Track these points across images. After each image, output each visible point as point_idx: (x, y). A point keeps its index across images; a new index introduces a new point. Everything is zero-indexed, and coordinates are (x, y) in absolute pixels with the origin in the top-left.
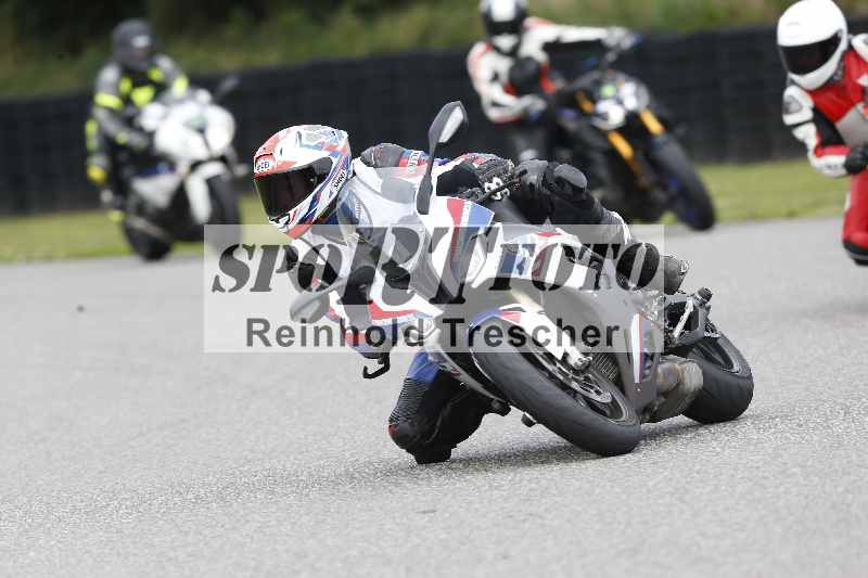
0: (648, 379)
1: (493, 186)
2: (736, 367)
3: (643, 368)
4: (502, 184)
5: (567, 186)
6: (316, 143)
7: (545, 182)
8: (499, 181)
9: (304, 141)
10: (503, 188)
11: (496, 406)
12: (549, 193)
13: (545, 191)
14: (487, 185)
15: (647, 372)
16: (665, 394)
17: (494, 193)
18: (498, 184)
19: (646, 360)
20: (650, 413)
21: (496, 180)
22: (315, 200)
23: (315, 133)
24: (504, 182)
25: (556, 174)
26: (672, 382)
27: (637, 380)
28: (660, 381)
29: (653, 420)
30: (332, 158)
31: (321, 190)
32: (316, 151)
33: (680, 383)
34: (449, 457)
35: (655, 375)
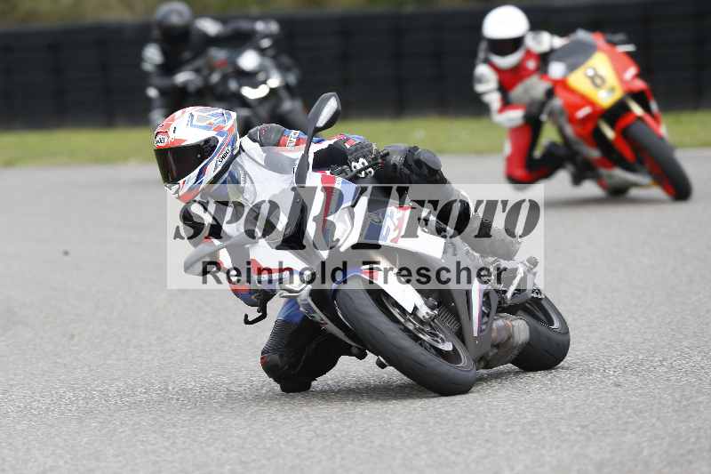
0: (484, 333)
1: (359, 166)
2: (556, 325)
3: (480, 323)
4: (366, 164)
5: (424, 167)
6: (205, 124)
7: (406, 163)
8: (365, 161)
9: (195, 122)
10: (368, 167)
11: (354, 350)
12: (408, 172)
13: (407, 171)
14: (353, 164)
15: (484, 327)
16: (497, 346)
17: (360, 172)
18: (363, 164)
19: (483, 317)
20: (485, 362)
21: (361, 160)
22: (202, 173)
23: (205, 115)
24: (369, 162)
25: (416, 157)
26: (504, 335)
27: (476, 334)
28: (494, 335)
29: (487, 367)
30: (219, 137)
31: (206, 164)
32: (205, 131)
33: (510, 337)
34: (309, 388)
35: (491, 329)
